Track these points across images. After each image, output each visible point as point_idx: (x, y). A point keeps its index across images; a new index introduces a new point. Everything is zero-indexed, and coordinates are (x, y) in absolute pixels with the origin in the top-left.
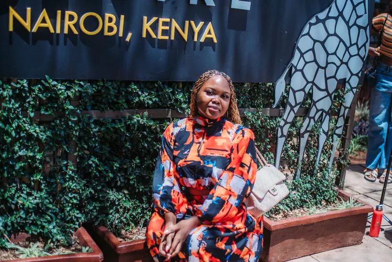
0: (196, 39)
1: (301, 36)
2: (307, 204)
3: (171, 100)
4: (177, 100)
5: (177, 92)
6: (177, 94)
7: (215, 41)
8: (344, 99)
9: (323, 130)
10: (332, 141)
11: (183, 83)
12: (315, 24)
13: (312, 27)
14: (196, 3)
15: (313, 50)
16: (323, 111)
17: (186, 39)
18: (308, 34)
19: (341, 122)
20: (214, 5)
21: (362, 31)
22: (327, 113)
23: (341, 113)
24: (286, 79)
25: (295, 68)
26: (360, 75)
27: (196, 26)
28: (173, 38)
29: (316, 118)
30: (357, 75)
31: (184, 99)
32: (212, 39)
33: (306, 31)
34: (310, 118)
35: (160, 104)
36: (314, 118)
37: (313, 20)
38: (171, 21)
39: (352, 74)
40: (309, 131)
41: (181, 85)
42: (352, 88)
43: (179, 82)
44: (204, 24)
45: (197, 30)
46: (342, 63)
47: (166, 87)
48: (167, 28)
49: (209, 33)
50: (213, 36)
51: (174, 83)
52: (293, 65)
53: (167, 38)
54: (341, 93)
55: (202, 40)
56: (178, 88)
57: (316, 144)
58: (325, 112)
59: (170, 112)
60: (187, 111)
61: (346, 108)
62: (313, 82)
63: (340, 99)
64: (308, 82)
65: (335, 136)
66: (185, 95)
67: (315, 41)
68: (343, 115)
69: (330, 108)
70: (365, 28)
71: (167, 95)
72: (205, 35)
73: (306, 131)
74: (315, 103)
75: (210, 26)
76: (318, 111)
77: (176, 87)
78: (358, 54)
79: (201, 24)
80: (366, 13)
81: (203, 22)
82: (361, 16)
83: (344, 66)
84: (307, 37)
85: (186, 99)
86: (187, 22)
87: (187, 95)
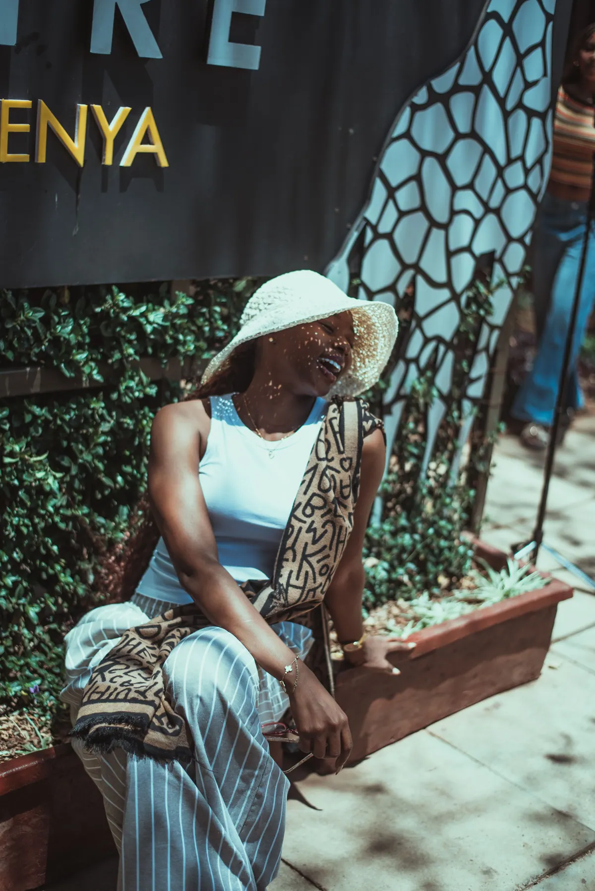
0: (108, 160)
1: (388, 140)
2: (404, 588)
3: (39, 341)
4: (56, 341)
5: (56, 319)
6: (59, 323)
7: (164, 162)
8: (490, 305)
9: (439, 391)
10: (460, 417)
11: (71, 289)
12: (423, 107)
13: (419, 115)
14: (108, 52)
15: (417, 178)
16: (439, 339)
17: (80, 159)
18: (407, 135)
19: (480, 367)
20: (160, 57)
21: (536, 122)
22: (449, 346)
23: (482, 343)
24: (349, 261)
25: (374, 228)
26: (528, 240)
27: (109, 120)
28: (42, 158)
29: (423, 361)
30: (521, 240)
31: (76, 335)
32: (153, 156)
33: (401, 127)
34: (408, 362)
35: (10, 355)
36: (416, 360)
37: (421, 97)
38: (35, 105)
39: (510, 239)
40: (404, 397)
41: (67, 293)
42: (508, 275)
43: (63, 287)
44: (131, 113)
45: (111, 129)
46: (488, 210)
47: (26, 305)
48: (24, 127)
49: (147, 140)
50: (157, 148)
51: (47, 293)
52: (368, 223)
53: (24, 157)
54: (482, 289)
55: (126, 160)
56: (60, 305)
57: (421, 429)
58: (444, 342)
59: (38, 376)
60: (86, 370)
61: (492, 328)
62: (416, 267)
63: (480, 306)
64: (405, 267)
65: (467, 405)
66: (80, 326)
67: (424, 154)
68: (487, 349)
69: (457, 333)
70: (542, 116)
71: (29, 327)
72: (134, 147)
73: (398, 397)
74: (420, 320)
75: (146, 118)
76: (427, 341)
77: (53, 302)
78: (525, 187)
79: (123, 112)
80: (545, 75)
81: (129, 109)
82: (535, 83)
83: (491, 218)
84: (404, 142)
85: (83, 336)
86: (83, 107)
87: (85, 324)
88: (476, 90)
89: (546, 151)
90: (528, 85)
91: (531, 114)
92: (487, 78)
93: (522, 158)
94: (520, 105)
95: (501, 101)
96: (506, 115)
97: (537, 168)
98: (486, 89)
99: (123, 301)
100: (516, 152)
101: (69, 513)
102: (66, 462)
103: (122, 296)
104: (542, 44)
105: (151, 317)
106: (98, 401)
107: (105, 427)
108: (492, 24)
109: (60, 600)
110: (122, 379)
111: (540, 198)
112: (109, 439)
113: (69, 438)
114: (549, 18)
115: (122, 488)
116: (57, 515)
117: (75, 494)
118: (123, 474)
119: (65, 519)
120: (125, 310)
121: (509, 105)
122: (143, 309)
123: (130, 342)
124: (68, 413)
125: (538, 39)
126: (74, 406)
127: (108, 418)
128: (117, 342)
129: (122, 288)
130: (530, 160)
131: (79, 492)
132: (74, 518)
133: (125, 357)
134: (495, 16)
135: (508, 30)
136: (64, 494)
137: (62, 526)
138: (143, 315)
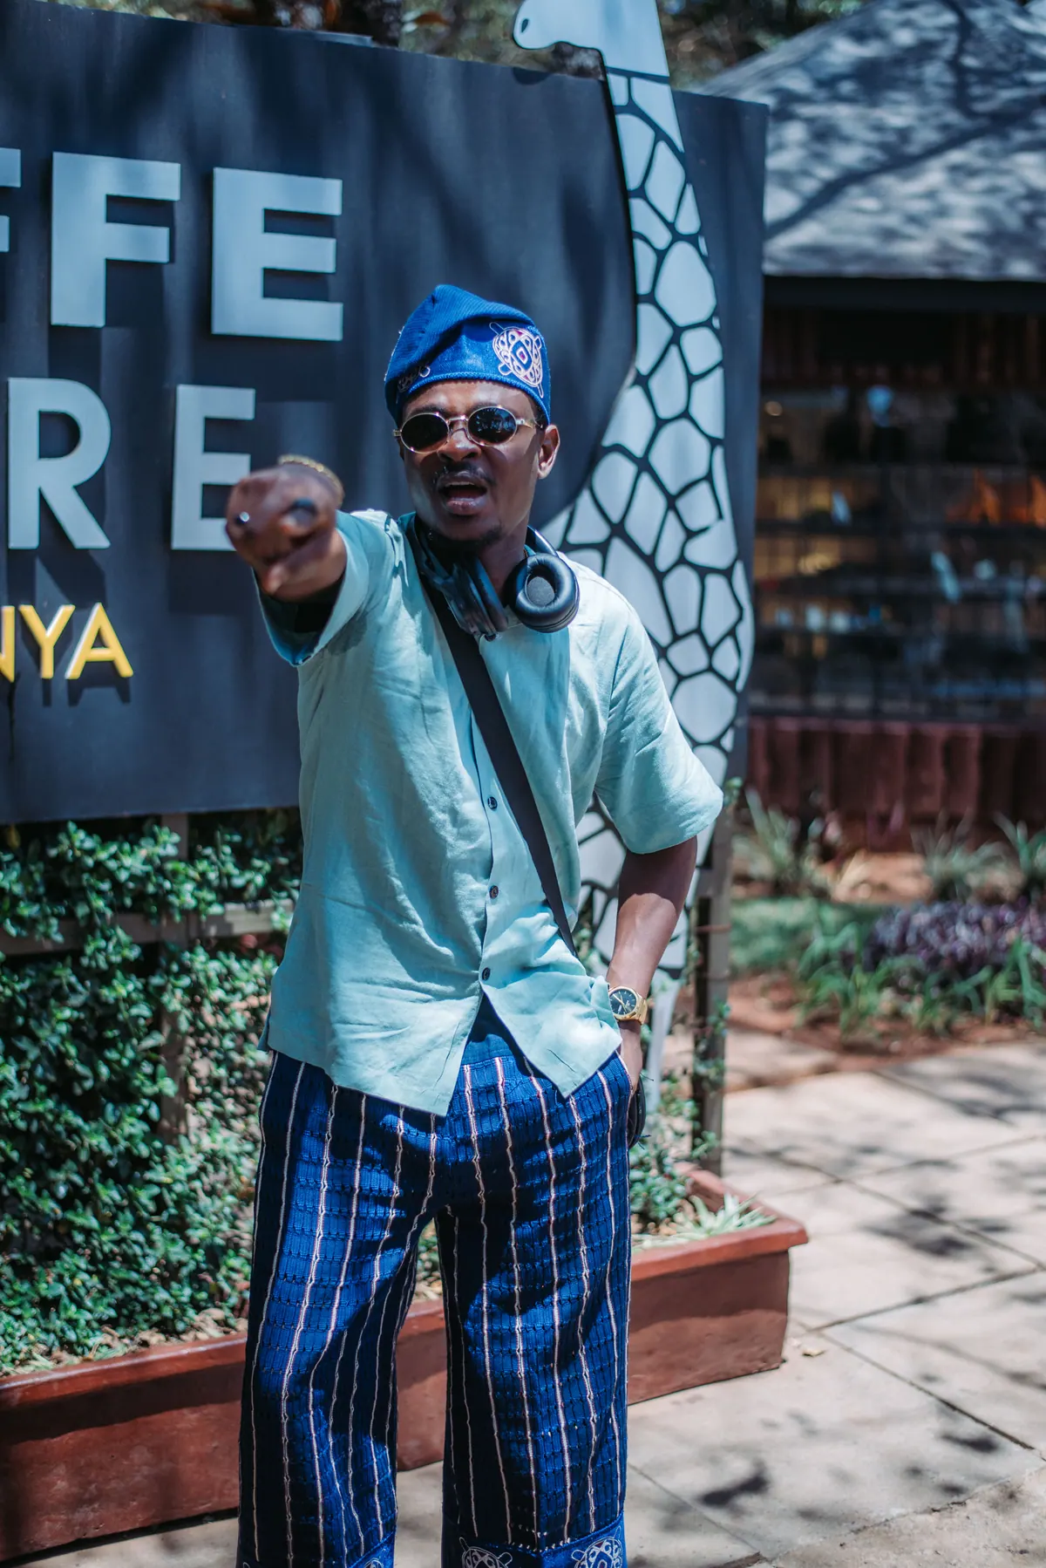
0: (47, 671)
7: (126, 670)
11: (22, 827)
14: (35, 545)
16: (595, 885)
17: (9, 673)
20: (107, 545)
21: (715, 583)
22: (611, 893)
26: (727, 742)
27: (46, 624)
30: (716, 743)
31: (26, 885)
32: (111, 665)
39: (696, 743)
41: (15, 834)
44: (75, 613)
45: (47, 636)
49: (99, 642)
50: (114, 651)
55: (74, 670)
58: (602, 889)
65: (658, 976)
66: (31, 874)
70: (727, 573)
72: (83, 653)
75: (98, 618)
78: (710, 669)
79: (65, 612)
80: (720, 516)
81: (72, 608)
82: (703, 530)
85: (35, 886)
86: (9, 611)
87: (37, 870)
88: (603, 548)
89: (740, 618)
90: (690, 534)
91: (703, 572)
92: (618, 530)
93: (698, 631)
94: (682, 560)
95: (649, 560)
96: (660, 577)
97: (729, 643)
98: (617, 545)
99: (82, 841)
100: (685, 623)
101: (31, 1108)
102: (24, 1044)
103: (81, 835)
104: (709, 477)
105: (127, 861)
106: (65, 966)
107: (76, 1000)
108: (615, 459)
109: (28, 1224)
110: (90, 938)
111: (740, 685)
112: (82, 1016)
113: (27, 1014)
114: (714, 442)
115: (109, 1081)
116: (14, 1111)
117: (36, 1084)
118: (108, 1062)
119: (27, 1116)
120: (91, 852)
121: (663, 562)
122: (113, 848)
123: (101, 893)
124: (21, 980)
125: (701, 471)
126: (33, 973)
127: (80, 988)
128: (81, 894)
129: (81, 825)
130: (713, 632)
131: (43, 1081)
132: (39, 1116)
133: (93, 912)
134: (619, 449)
135: (644, 465)
136: (24, 1084)
137: (22, 1125)
138: (114, 857)
